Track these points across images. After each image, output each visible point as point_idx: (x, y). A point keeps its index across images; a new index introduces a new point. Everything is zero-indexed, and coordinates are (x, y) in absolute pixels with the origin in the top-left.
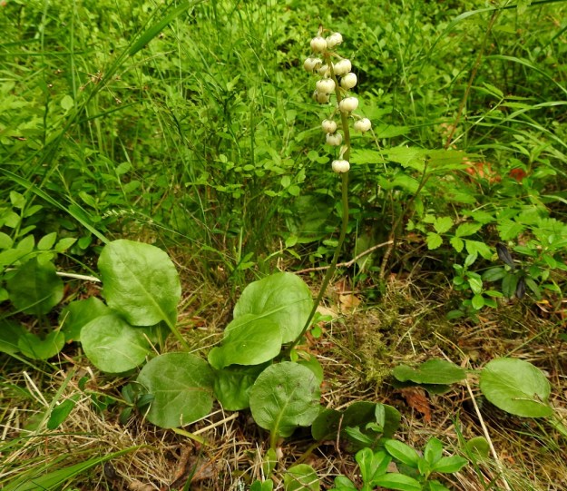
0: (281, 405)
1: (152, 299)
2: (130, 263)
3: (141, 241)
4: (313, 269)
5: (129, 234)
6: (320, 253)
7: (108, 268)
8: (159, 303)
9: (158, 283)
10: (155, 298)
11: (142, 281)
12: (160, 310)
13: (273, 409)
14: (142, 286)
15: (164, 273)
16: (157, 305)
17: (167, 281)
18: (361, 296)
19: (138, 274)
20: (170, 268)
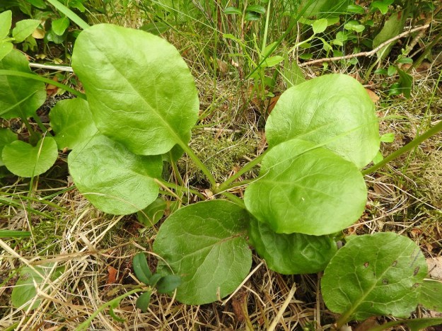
0: (365, 286)
1: (159, 117)
2: (121, 64)
3: (129, 25)
4: (327, 59)
5: (115, 15)
6: (340, 40)
7: (89, 74)
8: (169, 122)
9: (166, 94)
10: (164, 114)
11: (143, 93)
12: (172, 131)
13: (352, 290)
14: (143, 99)
15: (174, 78)
16: (167, 124)
17: (178, 90)
18: (380, 92)
19: (135, 81)
20: (182, 70)
